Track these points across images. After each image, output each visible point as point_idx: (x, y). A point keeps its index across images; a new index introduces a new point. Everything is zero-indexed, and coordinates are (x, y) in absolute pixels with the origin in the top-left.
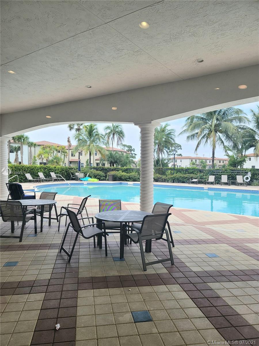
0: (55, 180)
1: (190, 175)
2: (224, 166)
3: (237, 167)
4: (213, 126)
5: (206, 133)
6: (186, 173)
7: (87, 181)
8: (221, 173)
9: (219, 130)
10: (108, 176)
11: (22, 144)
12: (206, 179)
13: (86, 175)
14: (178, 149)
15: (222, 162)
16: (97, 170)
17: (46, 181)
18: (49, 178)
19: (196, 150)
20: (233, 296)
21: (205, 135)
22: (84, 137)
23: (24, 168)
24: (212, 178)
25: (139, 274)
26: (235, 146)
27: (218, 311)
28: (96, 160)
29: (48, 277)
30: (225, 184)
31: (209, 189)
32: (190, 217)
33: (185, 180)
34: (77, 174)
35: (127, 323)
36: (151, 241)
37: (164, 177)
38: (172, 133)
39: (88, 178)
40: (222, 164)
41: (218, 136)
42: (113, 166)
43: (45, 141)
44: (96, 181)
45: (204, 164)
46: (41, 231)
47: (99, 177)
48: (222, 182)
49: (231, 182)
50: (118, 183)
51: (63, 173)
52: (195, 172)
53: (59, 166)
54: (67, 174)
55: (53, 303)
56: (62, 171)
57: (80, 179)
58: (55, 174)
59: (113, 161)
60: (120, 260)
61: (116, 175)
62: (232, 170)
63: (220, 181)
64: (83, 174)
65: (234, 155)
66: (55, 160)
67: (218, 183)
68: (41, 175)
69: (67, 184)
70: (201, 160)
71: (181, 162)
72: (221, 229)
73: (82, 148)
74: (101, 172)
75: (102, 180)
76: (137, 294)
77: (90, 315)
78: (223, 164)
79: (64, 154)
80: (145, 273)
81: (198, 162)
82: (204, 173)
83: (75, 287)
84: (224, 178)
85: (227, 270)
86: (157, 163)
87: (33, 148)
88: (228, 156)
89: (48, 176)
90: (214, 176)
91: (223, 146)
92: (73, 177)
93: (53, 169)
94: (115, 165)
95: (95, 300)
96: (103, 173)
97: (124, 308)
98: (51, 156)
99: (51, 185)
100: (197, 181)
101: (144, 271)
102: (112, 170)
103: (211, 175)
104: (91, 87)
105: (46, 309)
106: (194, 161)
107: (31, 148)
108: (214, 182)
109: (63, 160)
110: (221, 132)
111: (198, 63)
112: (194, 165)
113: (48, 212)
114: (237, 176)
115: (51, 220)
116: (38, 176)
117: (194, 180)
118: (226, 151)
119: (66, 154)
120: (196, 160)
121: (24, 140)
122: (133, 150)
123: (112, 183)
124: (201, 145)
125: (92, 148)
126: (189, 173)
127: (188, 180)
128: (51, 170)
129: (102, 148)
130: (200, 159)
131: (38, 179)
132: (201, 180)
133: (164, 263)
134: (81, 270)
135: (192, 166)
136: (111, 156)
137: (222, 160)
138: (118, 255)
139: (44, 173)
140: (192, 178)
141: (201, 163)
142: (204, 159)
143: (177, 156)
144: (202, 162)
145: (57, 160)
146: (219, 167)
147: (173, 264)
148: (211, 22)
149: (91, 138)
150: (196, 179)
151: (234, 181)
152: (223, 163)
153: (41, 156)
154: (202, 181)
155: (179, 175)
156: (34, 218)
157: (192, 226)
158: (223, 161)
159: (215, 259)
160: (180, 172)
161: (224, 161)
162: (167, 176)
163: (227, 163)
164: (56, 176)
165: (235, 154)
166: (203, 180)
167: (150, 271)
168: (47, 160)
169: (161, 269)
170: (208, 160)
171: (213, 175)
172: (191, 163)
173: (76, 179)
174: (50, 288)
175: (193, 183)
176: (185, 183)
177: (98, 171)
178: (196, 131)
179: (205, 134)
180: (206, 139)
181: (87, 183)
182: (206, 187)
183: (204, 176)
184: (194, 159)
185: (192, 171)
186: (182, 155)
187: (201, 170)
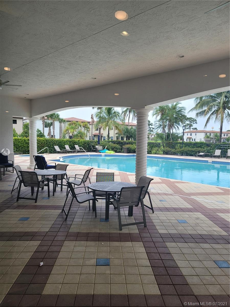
0: (78, 152)
1: (198, 149)
4: (222, 103)
5: (215, 110)
6: (194, 147)
7: (105, 153)
8: (228, 147)
9: (228, 107)
10: (123, 149)
11: (54, 121)
12: (213, 152)
13: (105, 148)
14: (194, 123)
16: (114, 143)
17: (71, 152)
18: (74, 150)
20: (182, 253)
22: (104, 114)
23: (54, 141)
24: (218, 152)
25: (115, 232)
27: (163, 263)
28: (116, 134)
29: (47, 230)
31: (214, 162)
32: (180, 188)
33: (193, 153)
34: (97, 147)
35: (90, 266)
36: (132, 207)
37: (173, 150)
38: (183, 111)
39: (107, 150)
41: (227, 113)
42: (129, 139)
43: (73, 117)
44: (112, 153)
45: (218, 137)
46: (54, 195)
47: (116, 149)
48: (228, 155)
50: (132, 155)
51: (85, 146)
52: (203, 146)
53: (82, 140)
54: (89, 146)
55: (45, 249)
56: (84, 144)
57: (99, 151)
58: (79, 146)
59: (129, 135)
60: (105, 220)
61: (130, 148)
63: (226, 155)
64: (102, 146)
66: (79, 135)
67: (223, 157)
68: (67, 147)
69: (87, 155)
70: (215, 134)
71: (196, 135)
72: (203, 200)
73: (102, 124)
74: (118, 145)
75: (118, 152)
76: (107, 247)
77: (66, 258)
79: (87, 129)
80: (121, 232)
81: (212, 135)
82: (211, 147)
83: (63, 238)
85: (188, 233)
86: (167, 137)
87: (62, 124)
89: (73, 148)
92: (94, 149)
93: (77, 142)
94: (130, 139)
95: (74, 248)
96: (119, 146)
97: (93, 255)
98: (76, 131)
99: (74, 155)
100: (204, 155)
101: (120, 230)
102: (127, 144)
103: (217, 149)
104: (95, 78)
105: (38, 252)
107: (61, 124)
108: (220, 156)
109: (86, 134)
111: (179, 58)
112: (208, 138)
113: (60, 180)
115: (63, 186)
116: (65, 148)
117: (201, 154)
119: (88, 129)
120: (210, 134)
121: (55, 117)
122: (151, 124)
123: (126, 155)
125: (110, 124)
126: (197, 147)
127: (196, 153)
128: (75, 143)
129: (119, 124)
131: (64, 150)
132: (208, 153)
133: (139, 225)
134: (72, 227)
136: (127, 131)
138: (104, 217)
139: (69, 146)
140: (199, 152)
141: (215, 136)
143: (192, 130)
145: (81, 135)
147: (145, 226)
148: (179, 29)
149: (109, 115)
150: (203, 152)
153: (68, 131)
155: (187, 149)
156: (48, 185)
157: (178, 196)
159: (183, 225)
160: (189, 146)
162: (176, 150)
164: (79, 148)
166: (210, 154)
167: (125, 230)
168: (73, 134)
169: (134, 230)
171: (220, 149)
172: (205, 137)
173: (96, 151)
174: (46, 238)
175: (200, 156)
176: (193, 156)
177: (115, 145)
178: (205, 108)
179: (213, 111)
180: (215, 115)
181: (105, 155)
182: (210, 160)
183: (211, 150)
184: (208, 133)
185: (200, 145)
186: (197, 128)
187: (208, 144)
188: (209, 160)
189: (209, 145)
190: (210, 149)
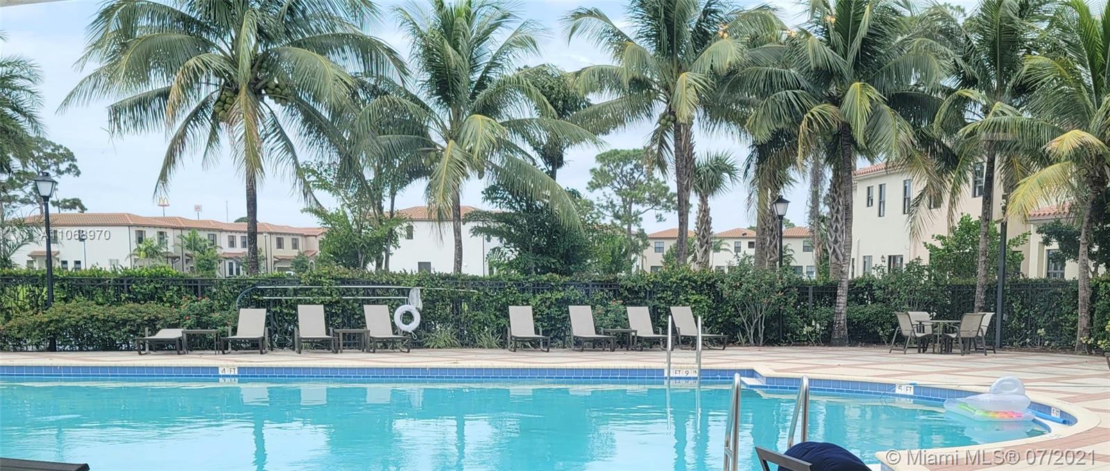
1: (142, 308)
2: (300, 264)
3: (364, 267)
4: (245, 63)
5: (207, 99)
6: (119, 299)
8: (295, 294)
9: (271, 85)
12: (226, 325)
14: (60, 172)
15: (288, 242)
19: (163, 177)
21: (204, 105)
24: (252, 323)
26: (348, 169)
30: (317, 347)
31: (246, 374)
33: (116, 335)
40: (288, 251)
41: (267, 116)
45: (203, 253)
48: (302, 335)
49: (344, 334)
52: (168, 294)
62: (343, 281)
63: (292, 333)
65: (348, 211)
67: (282, 345)
70: (186, 234)
71: (82, 239)
78: (295, 253)
81: (172, 243)
82: (213, 296)
84: (311, 321)
88: (319, 212)
90: (262, 312)
91: (291, 168)
100: (180, 339)
103: (247, 307)
106: (151, 235)
108: (263, 339)
110: (281, 98)
112: (152, 257)
114: (366, 307)
117: (165, 334)
118: (307, 192)
120: (161, 233)
124: (190, 159)
126: (135, 300)
127: (135, 333)
130: (182, 229)
132: (199, 331)
135: (147, 263)
137: (289, 234)
140: (153, 325)
141: (189, 247)
142: (204, 230)
144: (193, 244)
146: (278, 266)
150: (175, 326)
151: (352, 331)
152: (295, 246)
154: (204, 335)
155: (80, 308)
158: (297, 237)
160: (89, 295)
161: (300, 239)
162: (9, 318)
163: (315, 245)
165: (349, 206)
166: (211, 333)
170: (221, 231)
171: (258, 307)
172: (140, 250)
175: (161, 346)
178: (157, 82)
179: (203, 98)
180: (208, 126)
182: (229, 363)
183: (213, 311)
184: (150, 226)
185: (152, 286)
186: (83, 203)
187: (196, 281)
188: (222, 363)
189: (199, 285)
190: (211, 309)
